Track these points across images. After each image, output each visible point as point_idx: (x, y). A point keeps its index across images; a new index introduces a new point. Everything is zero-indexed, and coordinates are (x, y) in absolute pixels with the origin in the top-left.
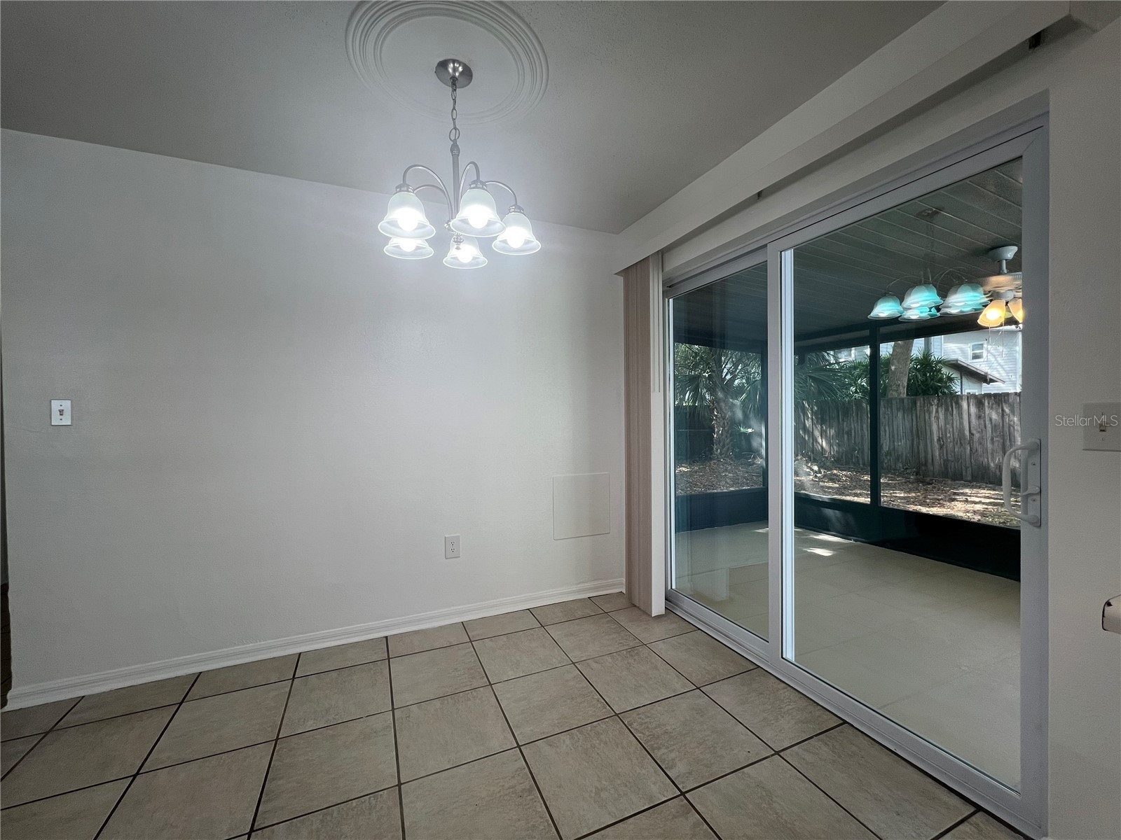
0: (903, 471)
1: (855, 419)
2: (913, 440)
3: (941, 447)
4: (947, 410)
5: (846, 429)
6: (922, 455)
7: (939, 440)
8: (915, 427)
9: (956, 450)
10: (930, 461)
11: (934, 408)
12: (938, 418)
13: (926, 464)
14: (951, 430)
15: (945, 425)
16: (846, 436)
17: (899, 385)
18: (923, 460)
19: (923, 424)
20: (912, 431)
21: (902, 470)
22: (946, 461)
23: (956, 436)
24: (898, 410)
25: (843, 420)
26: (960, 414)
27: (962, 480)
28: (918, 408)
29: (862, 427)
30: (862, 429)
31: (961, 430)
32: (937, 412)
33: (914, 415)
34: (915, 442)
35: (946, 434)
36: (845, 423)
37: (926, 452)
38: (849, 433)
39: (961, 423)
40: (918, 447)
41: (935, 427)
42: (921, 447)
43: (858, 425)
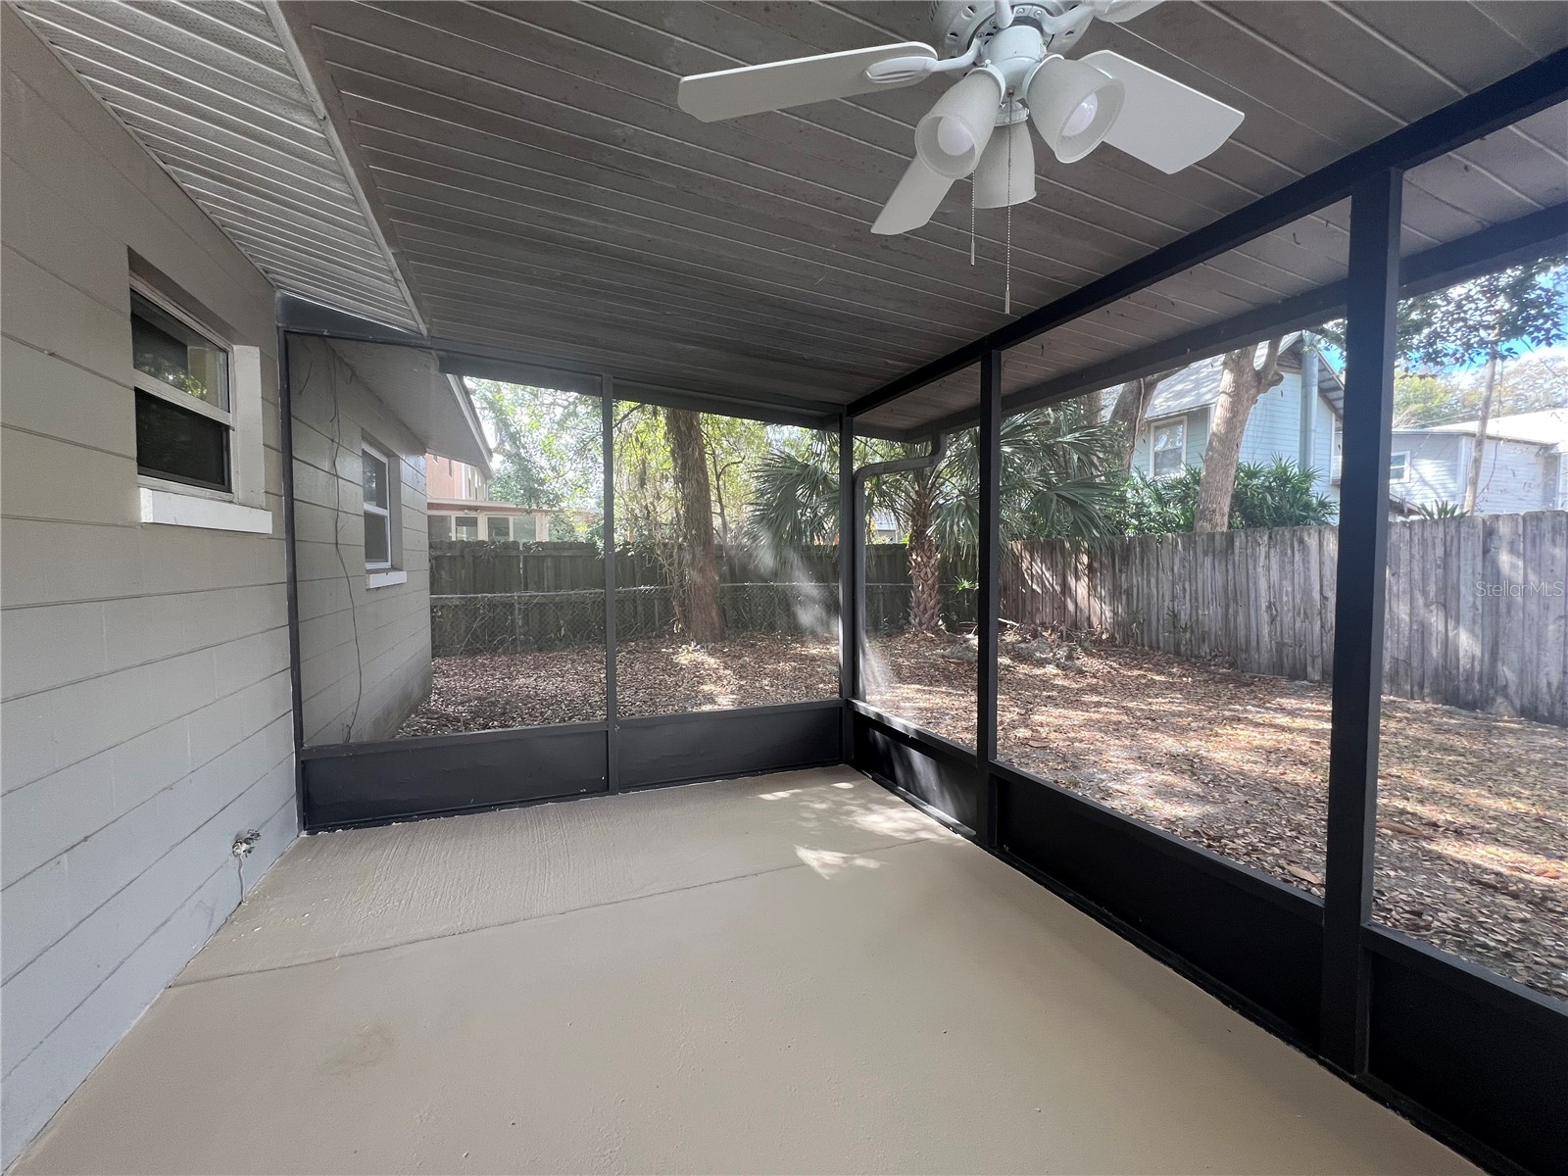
0: (1210, 660)
1: (1139, 567)
2: (1227, 605)
3: (1273, 620)
4: (1284, 553)
5: (1124, 586)
6: (1242, 633)
7: (1269, 607)
8: (1231, 584)
9: (1298, 625)
10: (1254, 644)
11: (1263, 550)
12: (1269, 569)
13: (1247, 650)
14: (1290, 589)
15: (1281, 579)
16: (1124, 597)
17: (1214, 511)
18: (1243, 641)
19: (1244, 580)
20: (1226, 591)
21: (1209, 658)
22: (1281, 645)
23: (1298, 600)
24: (1205, 554)
25: (1120, 571)
26: (1306, 561)
27: (1305, 679)
28: (1237, 551)
29: (1149, 582)
30: (1149, 586)
31: (1307, 592)
32: (1268, 556)
33: (1230, 562)
34: (1231, 611)
35: (1281, 598)
36: (1124, 575)
37: (1248, 628)
38: (1129, 593)
39: (1307, 578)
40: (1235, 620)
41: (1263, 585)
42: (1241, 619)
43: (1143, 580)
